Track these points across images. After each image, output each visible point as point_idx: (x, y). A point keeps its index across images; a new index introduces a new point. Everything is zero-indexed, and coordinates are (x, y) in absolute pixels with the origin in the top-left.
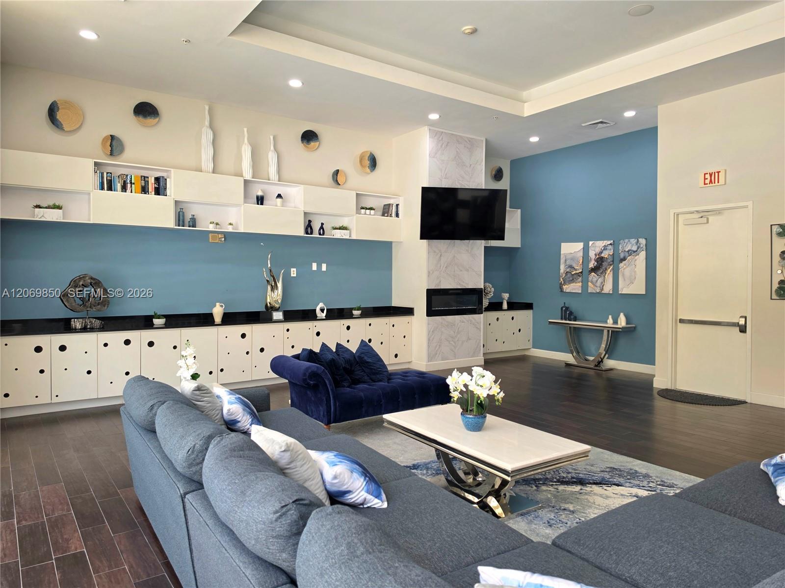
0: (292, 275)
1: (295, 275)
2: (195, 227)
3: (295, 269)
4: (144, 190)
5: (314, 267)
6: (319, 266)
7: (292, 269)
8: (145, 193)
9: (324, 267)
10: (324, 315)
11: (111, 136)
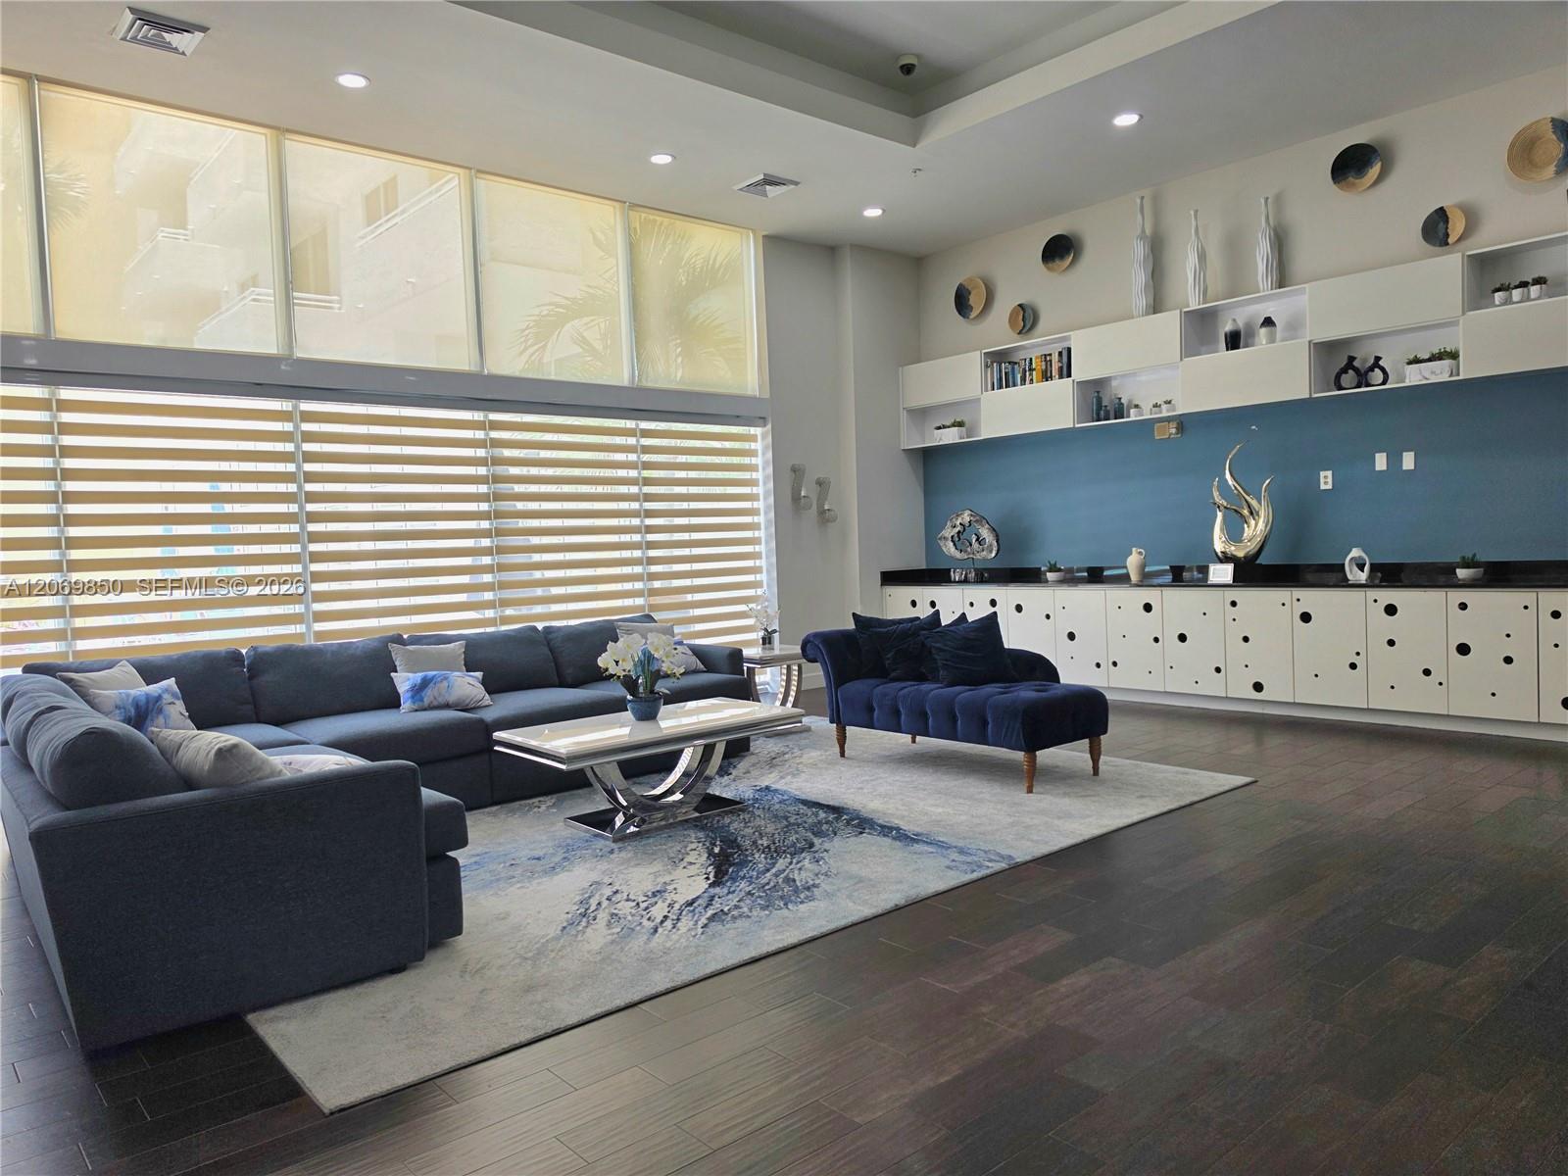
0: (1323, 487)
1: (1329, 487)
2: (1123, 418)
3: (1329, 473)
4: (1046, 376)
5: (1381, 462)
6: (1395, 460)
7: (1321, 473)
8: (1047, 380)
9: (1408, 461)
10: (1363, 577)
11: (1020, 305)
